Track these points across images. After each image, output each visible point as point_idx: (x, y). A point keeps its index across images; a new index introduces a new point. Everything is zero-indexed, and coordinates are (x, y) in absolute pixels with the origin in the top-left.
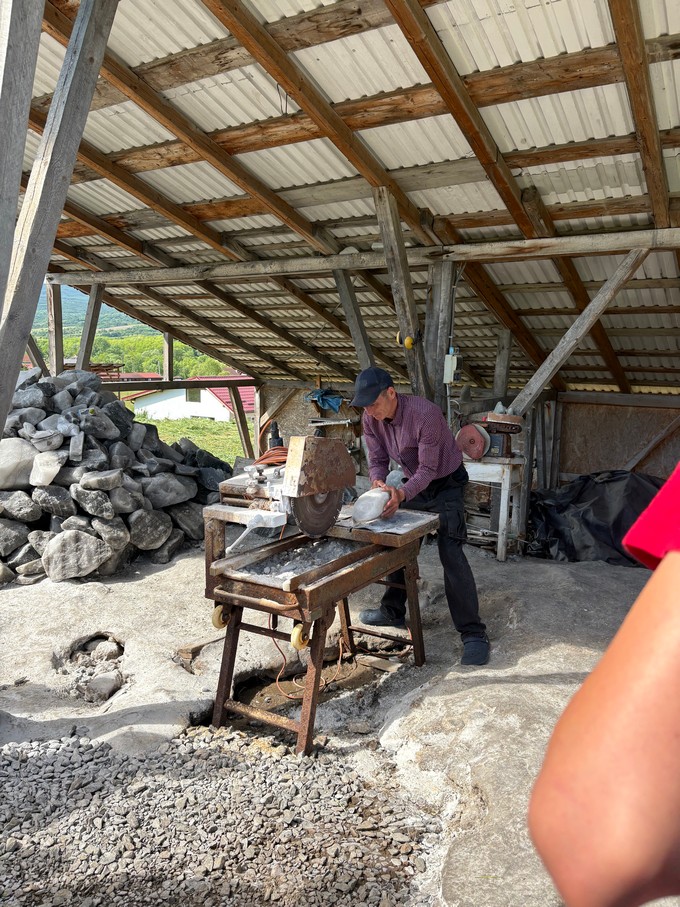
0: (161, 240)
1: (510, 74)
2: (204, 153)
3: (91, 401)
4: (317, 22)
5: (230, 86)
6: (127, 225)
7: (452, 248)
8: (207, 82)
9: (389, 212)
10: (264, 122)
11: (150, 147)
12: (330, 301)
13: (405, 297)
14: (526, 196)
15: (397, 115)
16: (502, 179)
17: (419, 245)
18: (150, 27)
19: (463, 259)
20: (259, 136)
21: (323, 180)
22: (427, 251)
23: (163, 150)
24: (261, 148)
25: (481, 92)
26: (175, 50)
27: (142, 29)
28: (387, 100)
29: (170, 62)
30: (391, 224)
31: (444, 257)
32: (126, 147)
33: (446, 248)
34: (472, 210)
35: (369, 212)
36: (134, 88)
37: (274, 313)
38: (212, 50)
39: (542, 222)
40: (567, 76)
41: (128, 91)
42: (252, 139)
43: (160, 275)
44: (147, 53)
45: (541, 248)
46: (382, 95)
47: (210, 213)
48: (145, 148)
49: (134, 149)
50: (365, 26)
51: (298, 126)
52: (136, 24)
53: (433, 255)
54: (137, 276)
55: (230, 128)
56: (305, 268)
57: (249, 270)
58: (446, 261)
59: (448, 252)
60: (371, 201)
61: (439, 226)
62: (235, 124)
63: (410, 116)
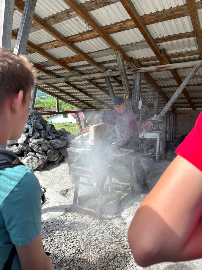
0: (53, 70)
1: (155, 15)
2: (65, 43)
3: (35, 118)
4: (96, 2)
5: (71, 23)
6: (43, 66)
7: (140, 68)
8: (65, 22)
9: (120, 58)
10: (82, 33)
11: (49, 42)
12: (104, 86)
13: (126, 83)
14: (161, 51)
15: (121, 29)
16: (154, 47)
17: (130, 68)
18: (47, 6)
19: (143, 71)
20: (81, 38)
21: (100, 50)
22: (132, 70)
23: (53, 43)
24: (81, 41)
25: (146, 21)
26: (55, 13)
27: (45, 7)
28: (118, 25)
29: (54, 17)
30: (121, 62)
31: (138, 71)
32: (42, 43)
33: (138, 68)
34: (145, 57)
35: (114, 59)
36: (43, 25)
37: (87, 90)
38: (66, 13)
39: (167, 59)
40: (172, 15)
41: (42, 26)
42: (79, 38)
43: (53, 80)
44: (47, 14)
45: (167, 67)
46: (117, 23)
47: (67, 61)
48: (47, 43)
49: (44, 43)
50: (111, 3)
51: (92, 34)
52: (43, 6)
53: (134, 71)
54: (47, 81)
55: (72, 36)
56: (96, 76)
57: (80, 78)
58: (138, 72)
59: (138, 70)
60: (115, 55)
61: (136, 62)
62: (73, 34)
63: (125, 29)
